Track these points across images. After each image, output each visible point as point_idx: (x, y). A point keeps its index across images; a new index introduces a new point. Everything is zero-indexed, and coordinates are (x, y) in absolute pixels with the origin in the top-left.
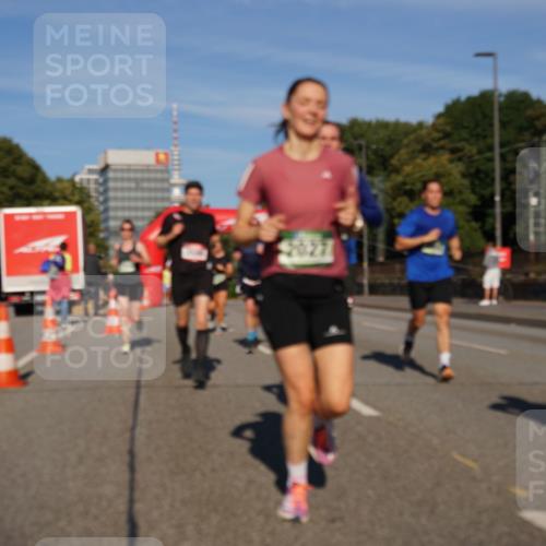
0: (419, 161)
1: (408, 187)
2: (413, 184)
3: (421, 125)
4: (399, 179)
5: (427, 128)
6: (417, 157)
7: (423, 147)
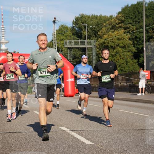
0: (110, 33)
1: (106, 44)
2: (108, 43)
3: (111, 17)
4: (102, 41)
5: (114, 18)
6: (109, 31)
7: (112, 27)
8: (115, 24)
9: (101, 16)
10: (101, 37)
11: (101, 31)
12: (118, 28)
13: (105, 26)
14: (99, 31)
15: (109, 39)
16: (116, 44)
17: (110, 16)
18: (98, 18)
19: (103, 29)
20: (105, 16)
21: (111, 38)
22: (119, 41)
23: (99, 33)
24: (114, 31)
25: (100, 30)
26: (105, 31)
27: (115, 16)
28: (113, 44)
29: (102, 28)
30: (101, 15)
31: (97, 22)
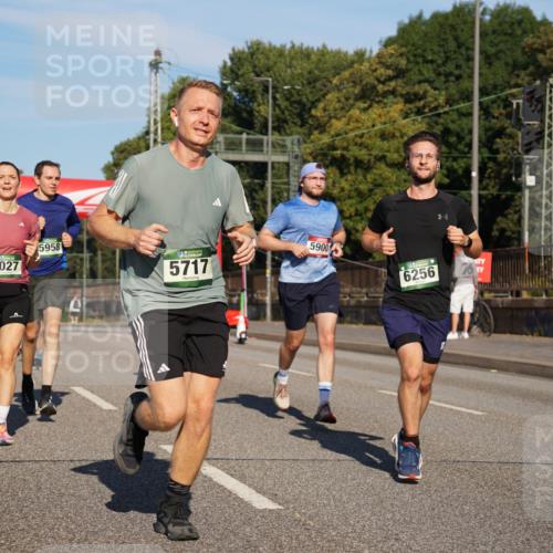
0: (355, 112)
1: (338, 153)
2: (346, 149)
3: (360, 55)
4: (326, 139)
5: (369, 60)
6: (352, 106)
7: (363, 90)
8: (371, 80)
9: (323, 52)
10: (322, 127)
11: (321, 105)
12: (385, 94)
13: (338, 89)
14: (314, 104)
15: (352, 135)
16: (374, 153)
17: (356, 53)
18: (313, 57)
19: (329, 97)
20: (338, 53)
21: (358, 132)
22: (385, 145)
23: (313, 112)
24: (370, 106)
25: (318, 100)
26: (337, 105)
27: (375, 52)
28: (362, 154)
29: (324, 96)
30: (324, 46)
31: (310, 73)
